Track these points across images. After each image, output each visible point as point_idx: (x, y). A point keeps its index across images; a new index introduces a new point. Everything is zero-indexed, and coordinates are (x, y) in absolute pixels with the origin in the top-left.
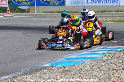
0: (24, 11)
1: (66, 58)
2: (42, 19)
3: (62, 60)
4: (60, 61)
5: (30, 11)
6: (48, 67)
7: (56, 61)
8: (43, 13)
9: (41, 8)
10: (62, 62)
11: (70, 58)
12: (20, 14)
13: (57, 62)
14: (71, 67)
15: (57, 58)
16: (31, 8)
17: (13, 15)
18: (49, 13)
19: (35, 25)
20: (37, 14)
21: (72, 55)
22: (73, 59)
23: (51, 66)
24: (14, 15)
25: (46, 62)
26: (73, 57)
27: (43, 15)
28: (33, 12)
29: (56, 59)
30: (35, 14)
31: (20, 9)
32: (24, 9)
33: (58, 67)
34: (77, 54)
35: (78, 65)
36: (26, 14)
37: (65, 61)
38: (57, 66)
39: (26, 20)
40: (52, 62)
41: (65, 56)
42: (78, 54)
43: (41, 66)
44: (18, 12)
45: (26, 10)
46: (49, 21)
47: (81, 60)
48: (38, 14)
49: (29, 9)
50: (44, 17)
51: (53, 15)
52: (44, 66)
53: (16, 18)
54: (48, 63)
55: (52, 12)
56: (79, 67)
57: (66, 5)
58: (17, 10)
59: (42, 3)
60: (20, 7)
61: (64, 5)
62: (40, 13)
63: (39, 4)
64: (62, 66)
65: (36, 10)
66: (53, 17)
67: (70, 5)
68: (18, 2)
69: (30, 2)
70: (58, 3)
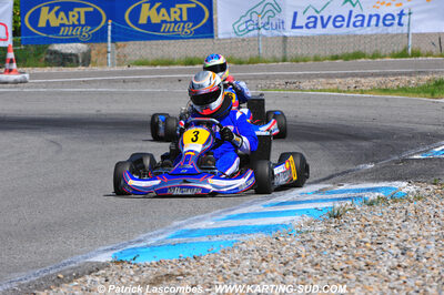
0: (71, 61)
1: (178, 231)
2: (130, 89)
3: (161, 237)
4: (152, 241)
5: (93, 59)
6: (106, 265)
7: (139, 241)
8: (138, 68)
9: (134, 49)
10: (160, 245)
11: (192, 231)
12: (54, 70)
13: (142, 244)
14: (187, 264)
15: (145, 232)
16: (97, 47)
17: (27, 76)
18: (158, 67)
19: (103, 112)
20: (116, 68)
21: (203, 219)
22: (203, 232)
23: (117, 262)
24: (32, 76)
25: (101, 248)
26: (202, 225)
27: (135, 73)
28: (102, 65)
29: (142, 236)
30: (107, 69)
31: (56, 52)
32: (71, 54)
33: (142, 263)
34: (219, 214)
35: (212, 256)
36: (76, 69)
37: (170, 241)
38: (138, 261)
39: (73, 93)
40: (125, 245)
41: (176, 223)
42: (224, 216)
43: (82, 261)
44: (48, 63)
45: (76, 56)
46: (154, 93)
47: (226, 237)
48: (120, 69)
49: (89, 51)
50: (137, 81)
51: (173, 72)
52: (92, 263)
53: (36, 87)
54: (107, 250)
55: (169, 63)
56: (215, 262)
57: (220, 36)
58: (44, 56)
59: (133, 31)
60: (57, 47)
61: (212, 37)
62: (125, 68)
63: (122, 35)
64: (154, 262)
65: (112, 55)
66: (171, 80)
67: (233, 35)
68: (48, 29)
69: (89, 28)
70: (189, 28)
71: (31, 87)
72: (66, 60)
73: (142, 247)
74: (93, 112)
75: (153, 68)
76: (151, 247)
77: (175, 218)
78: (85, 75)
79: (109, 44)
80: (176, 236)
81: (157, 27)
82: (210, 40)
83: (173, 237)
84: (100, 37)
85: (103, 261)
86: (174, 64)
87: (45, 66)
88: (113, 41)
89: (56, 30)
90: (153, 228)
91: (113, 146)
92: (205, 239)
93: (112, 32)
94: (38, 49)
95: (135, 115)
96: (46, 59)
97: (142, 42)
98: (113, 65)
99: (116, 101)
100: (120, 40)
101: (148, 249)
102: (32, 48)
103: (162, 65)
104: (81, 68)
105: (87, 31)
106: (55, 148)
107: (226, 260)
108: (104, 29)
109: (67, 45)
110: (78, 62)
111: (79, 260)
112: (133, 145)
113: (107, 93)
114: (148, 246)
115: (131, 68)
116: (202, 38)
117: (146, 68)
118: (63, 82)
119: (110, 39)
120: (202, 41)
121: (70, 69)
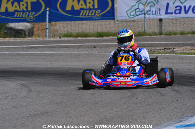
0: (21, 34)
5: (36, 33)
8: (66, 39)
9: (62, 27)
12: (12, 40)
16: (38, 25)
18: (79, 38)
20: (52, 39)
28: (42, 37)
30: (47, 39)
31: (11, 28)
32: (21, 30)
39: (27, 55)
45: (24, 31)
48: (54, 39)
49: (33, 28)
50: (67, 47)
51: (89, 41)
55: (86, 36)
57: (119, 19)
59: (62, 15)
60: (12, 25)
61: (114, 19)
62: (58, 39)
63: (56, 17)
65: (49, 31)
66: (89, 47)
68: (7, 13)
69: (33, 13)
70: (99, 13)
72: (18, 33)
75: (76, 39)
78: (32, 43)
79: (47, 23)
84: (41, 19)
88: (49, 22)
89: (12, 14)
93: (49, 15)
96: (5, 33)
97: (69, 22)
98: (49, 37)
105: (32, 15)
108: (44, 13)
110: (25, 34)
113: (49, 55)
115: (62, 39)
116: (107, 19)
117: (70, 39)
118: (19, 48)
119: (47, 20)
120: (108, 22)
121: (22, 39)
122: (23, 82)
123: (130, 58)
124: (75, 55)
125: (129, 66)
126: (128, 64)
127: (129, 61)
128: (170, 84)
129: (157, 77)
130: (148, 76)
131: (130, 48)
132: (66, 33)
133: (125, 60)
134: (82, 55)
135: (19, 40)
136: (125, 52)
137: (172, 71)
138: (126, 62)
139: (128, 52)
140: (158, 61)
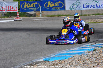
0: (32, 15)
2: (45, 22)
3: (54, 55)
4: (52, 56)
5: (37, 15)
6: (42, 62)
7: (49, 56)
8: (47, 17)
9: (46, 13)
10: (54, 57)
11: (61, 54)
12: (28, 18)
13: (50, 57)
14: (61, 61)
15: (51, 54)
16: (38, 12)
17: (22, 19)
18: (52, 17)
19: (39, 27)
20: (42, 17)
21: (64, 51)
23: (44, 61)
24: (23, 19)
25: (41, 58)
26: (64, 53)
27: (47, 18)
28: (39, 16)
29: (50, 55)
30: (40, 17)
31: (28, 14)
32: (32, 14)
33: (50, 61)
34: (68, 50)
35: (67, 60)
36: (33, 17)
37: (56, 56)
38: (49, 61)
39: (32, 23)
40: (46, 57)
41: (58, 52)
42: (69, 50)
43: (36, 61)
44: (26, 16)
45: (33, 14)
46: (51, 23)
47: (70, 55)
48: (43, 17)
49: (36, 13)
50: (47, 20)
51: (55, 18)
52: (39, 61)
53: (24, 22)
54: (42, 58)
55: (54, 16)
56: (67, 61)
57: (66, 10)
58: (25, 14)
59: (46, 8)
60: (28, 12)
61: (64, 10)
63: (44, 10)
64: (53, 61)
65: (41, 14)
66: (55, 20)
67: (69, 10)
68: (26, 8)
69: (36, 8)
70: (59, 8)
71: (23, 22)
72: (31, 15)
73: (50, 58)
74: (37, 27)
75: (51, 17)
76: (52, 57)
77: (57, 51)
78: (35, 19)
79: (41, 12)
80: (58, 55)
81: (52, 8)
82: (64, 11)
83: (57, 55)
84: (38, 10)
85: (41, 61)
86: (56, 16)
87: (26, 17)
88: (41, 11)
89: (28, 8)
90: (52, 53)
91: (42, 35)
92: (65, 56)
93: (41, 9)
94: (24, 13)
95: (47, 28)
96: (26, 15)
97: (48, 11)
98: (41, 16)
99: (42, 25)
100: (43, 11)
101: (51, 58)
102: (23, 13)
103: (53, 16)
104: (34, 17)
105: (35, 9)
106: (29, 35)
107: (70, 61)
108: (39, 8)
109: (31, 12)
110: (33, 16)
111: (36, 60)
112: (47, 35)
113: (40, 23)
114: (51, 57)
115: (46, 17)
116: (62, 10)
117: (49, 17)
118: (30, 20)
119: (41, 10)
120: (62, 11)
121: (32, 17)
122: (28, 33)
123: (78, 24)
124: (50, 23)
125: (78, 27)
126: (78, 26)
127: (78, 25)
128: (93, 33)
129: (88, 31)
130: (85, 31)
131: (78, 20)
132: (47, 15)
133: (77, 25)
134: (52, 23)
135: (30, 18)
136: (76, 22)
137: (94, 29)
138: (77, 26)
139: (78, 22)
140: (88, 25)
